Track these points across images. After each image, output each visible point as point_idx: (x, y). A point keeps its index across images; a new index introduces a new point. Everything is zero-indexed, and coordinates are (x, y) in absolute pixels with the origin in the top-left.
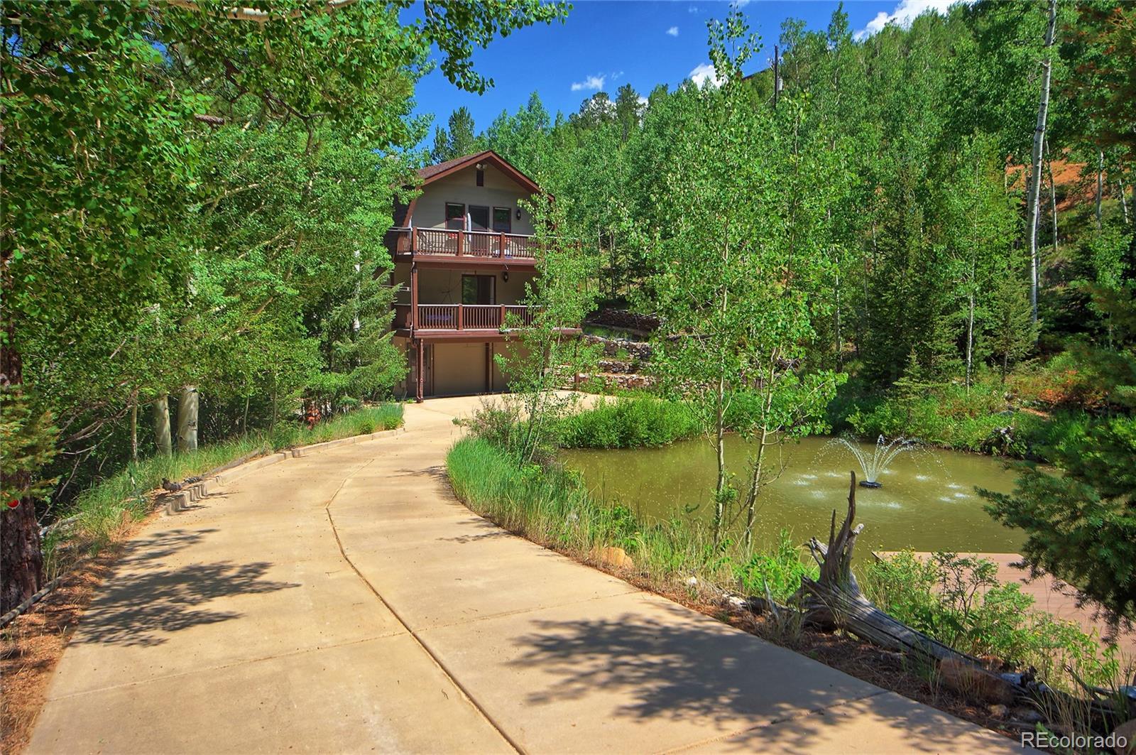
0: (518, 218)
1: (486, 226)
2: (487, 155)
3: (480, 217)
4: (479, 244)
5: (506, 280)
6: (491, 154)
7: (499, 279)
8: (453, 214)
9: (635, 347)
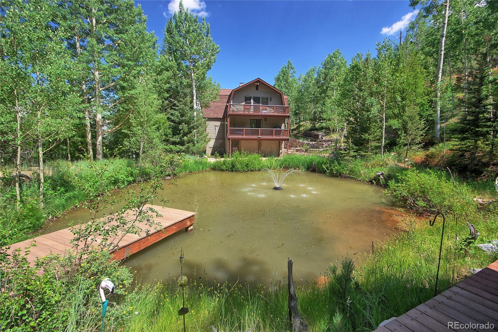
0: (271, 100)
1: (259, 103)
2: (257, 80)
3: (257, 100)
4: (256, 109)
5: (266, 121)
6: (259, 79)
7: (263, 121)
8: (247, 100)
9: (310, 144)
